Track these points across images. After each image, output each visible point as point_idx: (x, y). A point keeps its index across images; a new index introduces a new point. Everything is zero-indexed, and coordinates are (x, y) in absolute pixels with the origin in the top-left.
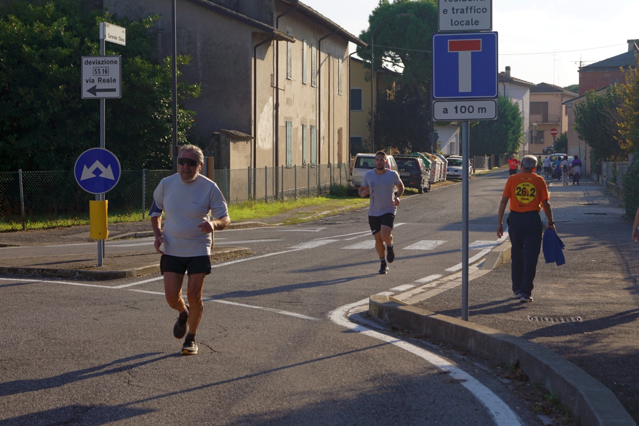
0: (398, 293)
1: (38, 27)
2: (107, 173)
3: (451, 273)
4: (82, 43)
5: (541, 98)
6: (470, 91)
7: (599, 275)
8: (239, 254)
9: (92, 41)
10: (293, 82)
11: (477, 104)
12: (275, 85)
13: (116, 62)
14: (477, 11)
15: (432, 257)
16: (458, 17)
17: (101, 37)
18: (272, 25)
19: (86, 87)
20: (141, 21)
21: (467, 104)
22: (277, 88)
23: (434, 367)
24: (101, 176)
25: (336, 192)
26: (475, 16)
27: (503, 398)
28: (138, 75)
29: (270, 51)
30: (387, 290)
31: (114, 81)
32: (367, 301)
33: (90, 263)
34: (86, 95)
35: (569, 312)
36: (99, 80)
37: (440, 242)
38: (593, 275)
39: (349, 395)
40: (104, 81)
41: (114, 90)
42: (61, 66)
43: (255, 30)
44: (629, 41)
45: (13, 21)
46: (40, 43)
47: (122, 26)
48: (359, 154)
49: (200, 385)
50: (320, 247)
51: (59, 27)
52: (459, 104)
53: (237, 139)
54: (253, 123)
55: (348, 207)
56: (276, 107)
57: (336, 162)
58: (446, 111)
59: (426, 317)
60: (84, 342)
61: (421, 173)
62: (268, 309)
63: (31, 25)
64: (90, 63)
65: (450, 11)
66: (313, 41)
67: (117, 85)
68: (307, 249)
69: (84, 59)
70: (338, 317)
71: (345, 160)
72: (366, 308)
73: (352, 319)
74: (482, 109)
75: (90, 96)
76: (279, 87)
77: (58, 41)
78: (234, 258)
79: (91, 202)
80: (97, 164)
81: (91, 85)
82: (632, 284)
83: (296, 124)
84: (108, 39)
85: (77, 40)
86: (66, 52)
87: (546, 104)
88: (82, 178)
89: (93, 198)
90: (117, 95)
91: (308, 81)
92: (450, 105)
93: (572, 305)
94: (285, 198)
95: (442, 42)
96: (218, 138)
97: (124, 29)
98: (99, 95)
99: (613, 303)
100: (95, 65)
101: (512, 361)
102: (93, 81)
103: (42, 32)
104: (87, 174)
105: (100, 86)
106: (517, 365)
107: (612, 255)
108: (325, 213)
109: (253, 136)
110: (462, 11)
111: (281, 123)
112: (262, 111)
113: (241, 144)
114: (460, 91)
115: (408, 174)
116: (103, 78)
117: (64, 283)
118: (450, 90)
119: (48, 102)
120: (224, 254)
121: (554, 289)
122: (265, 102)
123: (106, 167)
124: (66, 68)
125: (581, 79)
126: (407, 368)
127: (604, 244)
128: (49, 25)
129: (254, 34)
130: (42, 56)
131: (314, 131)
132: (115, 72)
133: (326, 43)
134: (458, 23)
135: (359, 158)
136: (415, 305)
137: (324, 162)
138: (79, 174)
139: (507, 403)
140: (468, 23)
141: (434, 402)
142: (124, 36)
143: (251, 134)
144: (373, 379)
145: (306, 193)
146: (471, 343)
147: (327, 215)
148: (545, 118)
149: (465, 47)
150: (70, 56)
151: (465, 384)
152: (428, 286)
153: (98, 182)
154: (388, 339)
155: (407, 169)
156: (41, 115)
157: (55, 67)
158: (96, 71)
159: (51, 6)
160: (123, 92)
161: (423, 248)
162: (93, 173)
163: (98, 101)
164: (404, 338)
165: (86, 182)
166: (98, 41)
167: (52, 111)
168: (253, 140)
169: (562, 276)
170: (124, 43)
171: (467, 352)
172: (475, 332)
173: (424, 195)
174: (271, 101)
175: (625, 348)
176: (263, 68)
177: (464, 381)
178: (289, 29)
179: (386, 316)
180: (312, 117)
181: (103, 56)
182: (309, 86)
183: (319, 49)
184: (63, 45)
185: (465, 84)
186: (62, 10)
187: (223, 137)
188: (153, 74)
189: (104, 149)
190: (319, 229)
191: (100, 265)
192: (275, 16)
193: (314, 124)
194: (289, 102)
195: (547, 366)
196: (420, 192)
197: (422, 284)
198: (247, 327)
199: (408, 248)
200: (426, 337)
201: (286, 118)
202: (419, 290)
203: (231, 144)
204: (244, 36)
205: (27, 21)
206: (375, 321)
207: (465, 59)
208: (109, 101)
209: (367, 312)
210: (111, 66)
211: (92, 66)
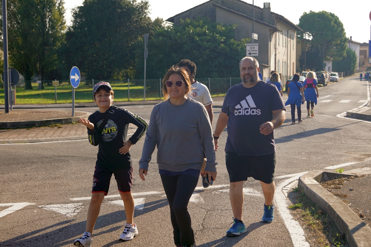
10: (280, 46)
12: (275, 47)
13: (257, 45)
17: (252, 38)
20: (232, 26)
29: (274, 36)
31: (256, 51)
36: (252, 51)
40: (253, 51)
41: (256, 54)
53: (265, 67)
54: (269, 61)
56: (276, 55)
64: (249, 45)
66: (286, 30)
67: (257, 52)
69: (247, 45)
76: (277, 48)
81: (249, 52)
83: (281, 61)
84: (254, 38)
90: (257, 55)
91: (284, 45)
97: (257, 35)
100: (251, 46)
102: (250, 51)
105: (252, 52)
109: (269, 66)
111: (277, 61)
112: (272, 57)
115: (320, 79)
116: (253, 50)
129: (270, 30)
131: (286, 64)
132: (257, 48)
133: (289, 31)
142: (257, 37)
143: (268, 65)
158: (251, 48)
168: (269, 67)
170: (257, 39)
174: (274, 53)
178: (279, 27)
180: (285, 58)
181: (253, 43)
182: (284, 47)
183: (288, 33)
193: (286, 61)
194: (279, 53)
201: (278, 59)
204: (266, 30)
210: (255, 46)
211: (250, 46)
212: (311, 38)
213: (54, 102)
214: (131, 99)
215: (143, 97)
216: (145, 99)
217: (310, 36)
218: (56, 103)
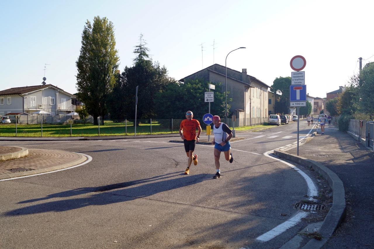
0: (281, 149)
1: (194, 85)
2: (211, 119)
3: (294, 144)
4: (205, 89)
5: (317, 101)
6: (299, 99)
7: (332, 145)
8: (242, 139)
9: (207, 89)
10: (255, 97)
11: (301, 103)
13: (213, 93)
14: (301, 80)
15: (289, 140)
16: (296, 81)
18: (249, 84)
19: (206, 99)
20: (218, 84)
21: (299, 102)
22: (251, 99)
23: (290, 167)
24: (209, 120)
25: (265, 124)
26: (301, 81)
27: (308, 175)
28: (217, 96)
29: (249, 90)
30: (278, 148)
31: (212, 98)
32: (273, 150)
33: (206, 141)
34: (206, 101)
35: (324, 154)
36: (209, 98)
37: (291, 136)
38: (331, 145)
39: (269, 173)
41: (212, 100)
42: (200, 94)
43: (245, 85)
44: (340, 87)
45: (189, 84)
46: (195, 89)
47: (214, 85)
48: (271, 115)
49: (233, 170)
50: (261, 137)
51: (199, 85)
52: (297, 103)
53: (241, 111)
54: (245, 107)
55: (268, 128)
56: (251, 103)
57: (265, 117)
58: (293, 104)
59: (288, 155)
60: (205, 159)
61: (286, 119)
62: (249, 152)
63: (193, 85)
65: (294, 80)
66: (259, 87)
67: (213, 99)
68: (258, 138)
69: (205, 93)
70: (266, 154)
71: (267, 116)
72: (273, 152)
73: (270, 155)
74: (302, 104)
75: (207, 101)
77: (199, 89)
78: (240, 140)
79: (207, 126)
80: (208, 117)
81: (207, 99)
82: (341, 147)
83: (255, 108)
84: (211, 88)
85: (203, 88)
86: (201, 91)
87: (318, 102)
88: (205, 121)
89: (207, 125)
90: (213, 101)
91: (258, 97)
92: (294, 103)
93: (325, 152)
94: (253, 125)
95: (292, 87)
96: (236, 111)
97: (214, 86)
98: (209, 101)
99: (336, 152)
101: (310, 166)
102: (207, 98)
103: (195, 87)
104: (206, 120)
105: (209, 99)
106: (311, 167)
107: (335, 140)
108: (262, 129)
110: (297, 80)
111: (252, 107)
112: (247, 104)
113: (242, 112)
114: (297, 99)
115: (283, 120)
117: (200, 145)
118: (294, 99)
119: (197, 103)
120: (238, 139)
121: (321, 148)
122: (248, 102)
123: (210, 118)
124: (201, 95)
125: (327, 96)
126: (284, 167)
127: (333, 137)
128: (197, 85)
129: (245, 86)
130: (195, 92)
131: (260, 109)
132: (212, 95)
133: (263, 88)
134: (296, 83)
135: (271, 116)
136: (285, 152)
137: (262, 117)
138: (204, 120)
139: (309, 176)
140: (299, 83)
141: (290, 175)
142: (214, 87)
144: (275, 170)
145: (258, 124)
146: (300, 161)
147: (263, 130)
148: (318, 106)
149: (298, 88)
150: (202, 92)
151: (298, 171)
152: (288, 147)
153: (208, 122)
154: (279, 160)
155: (283, 118)
156: (195, 106)
157: (198, 95)
158: (208, 96)
159: (197, 81)
160: (214, 100)
161: (287, 138)
162: (207, 119)
163: (208, 103)
164: (283, 160)
165: (206, 122)
166: (208, 88)
167: (197, 105)
168: (245, 111)
169: (322, 145)
170: (214, 89)
171: (298, 163)
172: (300, 159)
173: (287, 125)
174: (249, 102)
175: (339, 163)
176: (247, 94)
177: (298, 170)
178: (254, 85)
179: (278, 154)
180: (259, 106)
181: (210, 92)
182: (258, 98)
183: (261, 89)
184: (200, 89)
185: (298, 97)
186: (200, 81)
187: (238, 111)
188: (221, 96)
189: (210, 114)
190: (261, 133)
191: (209, 141)
192: (250, 82)
193: (259, 108)
194: (253, 102)
195: (319, 167)
196: (286, 124)
197: (287, 147)
198: (244, 156)
199: (283, 138)
200: (288, 160)
202: (286, 148)
203: (240, 112)
204: (243, 87)
205: (192, 84)
206: (275, 155)
207: (298, 91)
208: (211, 102)
209: (273, 153)
210: (211, 94)
211: (207, 94)
212: (281, 94)
213: (69, 135)
214: (128, 134)
215: (134, 132)
216: (136, 134)
217: (280, 92)
218: (71, 137)
